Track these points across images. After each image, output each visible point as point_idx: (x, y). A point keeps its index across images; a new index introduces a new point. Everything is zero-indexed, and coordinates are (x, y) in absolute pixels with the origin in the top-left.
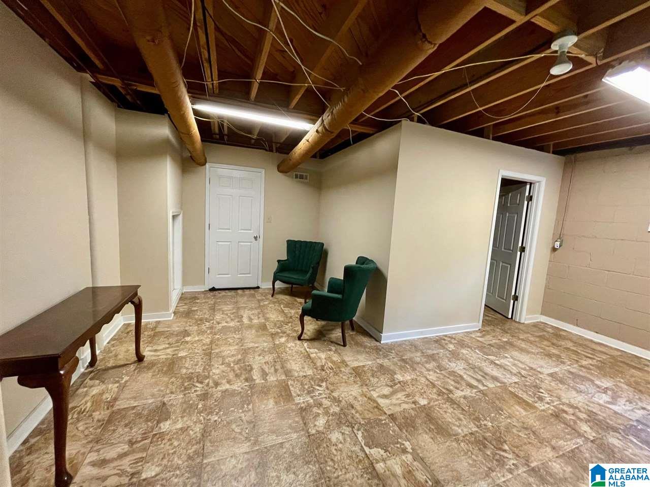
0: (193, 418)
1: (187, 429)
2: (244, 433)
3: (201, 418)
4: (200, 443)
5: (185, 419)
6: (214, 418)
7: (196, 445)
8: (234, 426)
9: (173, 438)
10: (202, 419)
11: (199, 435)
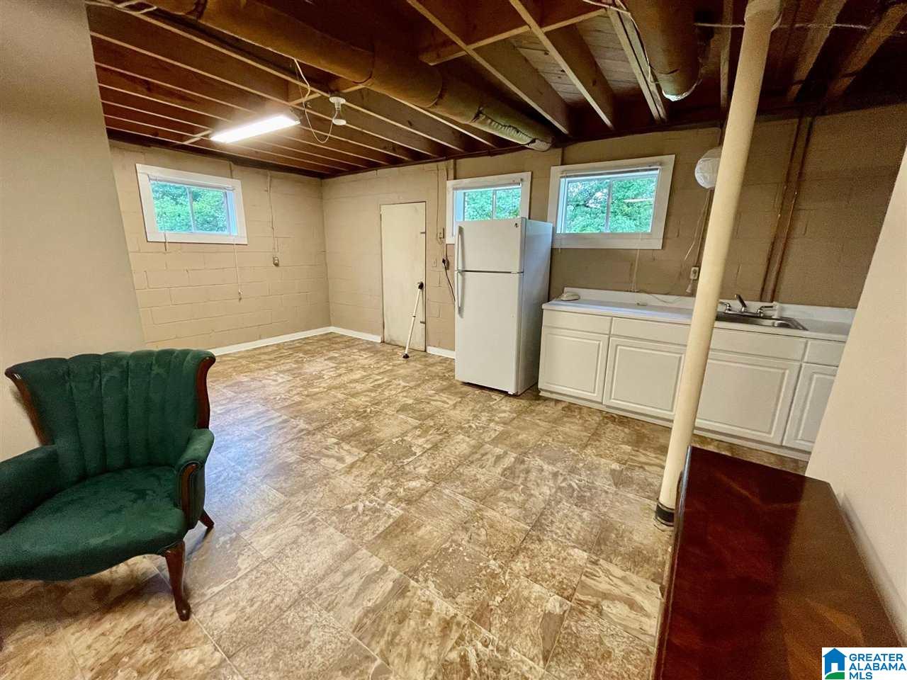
0: (516, 587)
1: (531, 574)
2: (480, 525)
3: (507, 577)
4: (525, 547)
5: (526, 593)
6: (494, 565)
7: (529, 548)
8: (483, 538)
9: (549, 576)
10: (507, 574)
11: (521, 556)
